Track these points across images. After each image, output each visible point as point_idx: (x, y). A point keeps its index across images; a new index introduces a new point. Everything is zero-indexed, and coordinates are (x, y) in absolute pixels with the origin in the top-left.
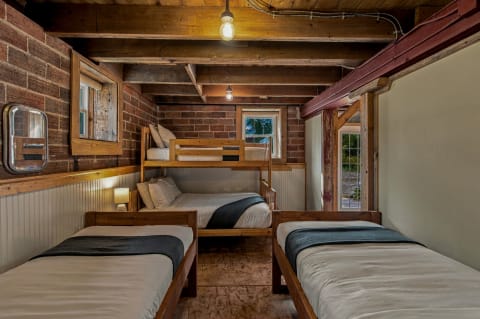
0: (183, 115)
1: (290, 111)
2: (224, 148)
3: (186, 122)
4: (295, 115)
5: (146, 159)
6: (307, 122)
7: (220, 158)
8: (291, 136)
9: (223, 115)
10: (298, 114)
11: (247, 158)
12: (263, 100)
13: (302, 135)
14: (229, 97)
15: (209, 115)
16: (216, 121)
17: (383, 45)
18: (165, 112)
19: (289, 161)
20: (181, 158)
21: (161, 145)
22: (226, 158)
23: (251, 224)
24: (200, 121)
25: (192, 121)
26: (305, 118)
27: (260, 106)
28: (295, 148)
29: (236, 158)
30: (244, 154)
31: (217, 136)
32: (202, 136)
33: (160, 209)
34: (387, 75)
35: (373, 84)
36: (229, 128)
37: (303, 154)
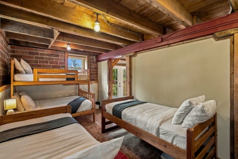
0: (30, 53)
1: (91, 57)
2: (67, 74)
3: (32, 58)
4: (93, 59)
5: (14, 81)
6: (99, 63)
7: (65, 79)
8: (92, 69)
9: (58, 56)
10: (95, 59)
11: (79, 79)
12: (80, 51)
13: (96, 68)
14: (69, 48)
15: (48, 55)
16: (53, 59)
17: (134, 42)
18: (15, 50)
19: (91, 80)
20: (41, 80)
21: (24, 72)
22: (68, 79)
23: (84, 109)
24: (43, 58)
25: (36, 58)
26: (98, 61)
27: (78, 54)
28: (94, 74)
29: (74, 79)
30: (77, 77)
31: (54, 67)
32: (44, 67)
33: (31, 110)
34: (136, 52)
35: (132, 54)
36: (61, 63)
37: (97, 77)
